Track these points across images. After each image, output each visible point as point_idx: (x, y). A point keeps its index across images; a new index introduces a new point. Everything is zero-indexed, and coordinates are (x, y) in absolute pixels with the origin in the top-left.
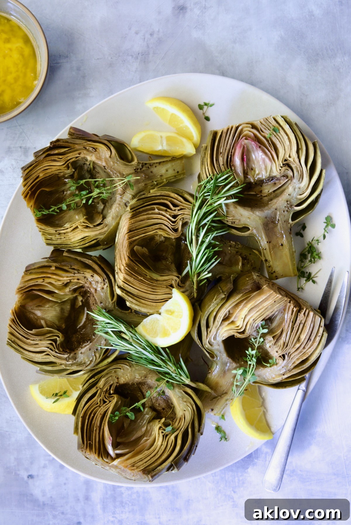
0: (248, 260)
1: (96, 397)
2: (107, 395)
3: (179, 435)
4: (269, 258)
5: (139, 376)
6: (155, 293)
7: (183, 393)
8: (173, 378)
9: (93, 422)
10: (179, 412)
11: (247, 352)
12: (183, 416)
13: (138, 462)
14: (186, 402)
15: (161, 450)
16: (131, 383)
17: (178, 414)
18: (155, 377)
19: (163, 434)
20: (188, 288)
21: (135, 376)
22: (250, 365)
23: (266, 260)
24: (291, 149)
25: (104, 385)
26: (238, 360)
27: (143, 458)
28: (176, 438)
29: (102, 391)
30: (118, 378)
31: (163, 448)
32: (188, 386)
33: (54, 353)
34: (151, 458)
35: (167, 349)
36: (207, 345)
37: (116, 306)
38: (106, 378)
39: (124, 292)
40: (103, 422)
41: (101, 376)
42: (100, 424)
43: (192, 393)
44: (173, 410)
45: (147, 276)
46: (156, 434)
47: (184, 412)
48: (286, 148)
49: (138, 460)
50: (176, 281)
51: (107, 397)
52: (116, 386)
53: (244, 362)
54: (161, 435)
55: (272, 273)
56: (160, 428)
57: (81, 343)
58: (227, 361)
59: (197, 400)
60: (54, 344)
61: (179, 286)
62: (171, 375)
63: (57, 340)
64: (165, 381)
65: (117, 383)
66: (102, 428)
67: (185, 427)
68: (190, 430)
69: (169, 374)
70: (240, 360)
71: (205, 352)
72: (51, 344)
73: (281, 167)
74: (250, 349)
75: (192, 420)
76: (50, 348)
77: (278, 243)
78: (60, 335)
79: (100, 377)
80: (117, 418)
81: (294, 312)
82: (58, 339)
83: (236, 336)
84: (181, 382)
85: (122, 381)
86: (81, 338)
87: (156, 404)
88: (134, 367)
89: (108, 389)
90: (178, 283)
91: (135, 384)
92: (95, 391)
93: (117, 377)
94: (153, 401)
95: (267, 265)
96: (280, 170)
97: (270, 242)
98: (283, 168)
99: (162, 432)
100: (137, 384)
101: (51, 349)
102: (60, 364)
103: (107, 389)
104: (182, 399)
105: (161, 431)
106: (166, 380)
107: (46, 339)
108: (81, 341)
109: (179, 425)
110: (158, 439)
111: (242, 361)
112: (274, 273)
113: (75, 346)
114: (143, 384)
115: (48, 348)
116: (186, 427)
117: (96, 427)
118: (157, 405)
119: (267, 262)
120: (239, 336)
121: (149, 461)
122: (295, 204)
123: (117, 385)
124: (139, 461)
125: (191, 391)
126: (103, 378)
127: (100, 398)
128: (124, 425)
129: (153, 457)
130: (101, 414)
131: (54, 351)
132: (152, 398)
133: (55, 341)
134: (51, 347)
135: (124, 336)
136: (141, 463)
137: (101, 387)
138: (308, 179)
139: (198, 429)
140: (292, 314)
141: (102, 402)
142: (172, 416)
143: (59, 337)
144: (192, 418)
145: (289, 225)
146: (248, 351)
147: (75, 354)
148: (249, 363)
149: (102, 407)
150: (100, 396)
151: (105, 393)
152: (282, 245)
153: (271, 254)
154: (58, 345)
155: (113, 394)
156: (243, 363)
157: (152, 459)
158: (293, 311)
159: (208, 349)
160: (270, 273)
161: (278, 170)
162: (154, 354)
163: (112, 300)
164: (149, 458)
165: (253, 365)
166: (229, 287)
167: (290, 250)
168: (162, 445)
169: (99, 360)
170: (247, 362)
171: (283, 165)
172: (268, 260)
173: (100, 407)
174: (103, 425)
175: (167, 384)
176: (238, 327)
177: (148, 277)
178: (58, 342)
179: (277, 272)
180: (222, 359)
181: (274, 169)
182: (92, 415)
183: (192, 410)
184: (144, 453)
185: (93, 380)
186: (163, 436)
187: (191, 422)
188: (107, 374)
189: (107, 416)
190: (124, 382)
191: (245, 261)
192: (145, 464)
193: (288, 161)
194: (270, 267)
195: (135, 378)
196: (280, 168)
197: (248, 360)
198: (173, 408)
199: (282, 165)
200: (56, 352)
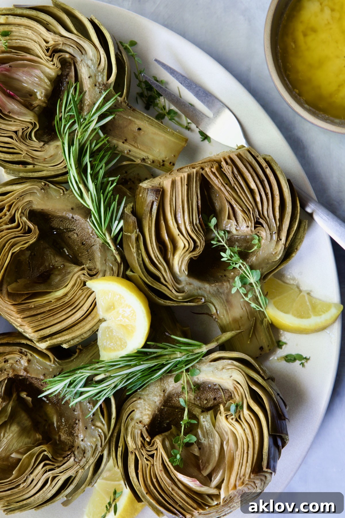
0: (130, 179)
1: (140, 462)
2: (148, 447)
3: (249, 403)
4: (144, 155)
5: (157, 396)
6: (78, 308)
7: (212, 363)
8: (187, 361)
9: (163, 485)
10: (228, 384)
11: (222, 260)
12: (235, 383)
13: (240, 470)
14: (223, 368)
15: (248, 434)
16: (158, 411)
17: (230, 388)
18: (171, 380)
19: (234, 420)
20: (104, 268)
21: (153, 401)
22: (240, 267)
23: (143, 160)
24: (40, 34)
25: (135, 443)
26: (225, 276)
27: (241, 461)
28: (249, 408)
29: (140, 449)
30: (140, 422)
31: (248, 431)
32: (209, 352)
33: (57, 470)
34: (247, 453)
35: (148, 343)
36: (179, 296)
37: (60, 361)
38: (129, 435)
39: (48, 339)
40: (172, 474)
41: (123, 438)
42: (170, 480)
43: (220, 353)
44: (222, 389)
45: (51, 302)
46: (229, 428)
47: (232, 378)
48: (35, 38)
49: (238, 469)
50: (84, 274)
51: (149, 448)
52: (147, 430)
53: (232, 272)
54: (234, 422)
55: (163, 165)
56: (227, 418)
57: (73, 432)
58: (215, 289)
59: (231, 354)
60: (47, 462)
61: (92, 276)
62: (182, 360)
63: (47, 456)
64: (184, 373)
65: (145, 426)
66: (176, 480)
67: (247, 391)
68: (254, 387)
69: (179, 362)
70: (227, 274)
71: (186, 304)
72: (45, 465)
73: (52, 61)
74: (222, 254)
75: (246, 378)
76: (48, 469)
77: (134, 132)
78: (44, 447)
79: (123, 440)
80: (178, 456)
81: (216, 173)
82: (46, 453)
83: (195, 257)
84: (200, 356)
85: (147, 420)
86: (69, 428)
87: (203, 402)
88: (143, 395)
89: (143, 442)
90: (88, 274)
91: (162, 408)
92: (134, 457)
93: (138, 422)
94: (198, 403)
95: (149, 162)
96: (54, 65)
97: (126, 140)
98: (54, 59)
99: (232, 419)
100: (164, 406)
101: (50, 470)
102: (75, 473)
103: (141, 442)
104: (217, 369)
105: (230, 420)
106: (184, 371)
107: (35, 467)
108: (71, 430)
109: (240, 395)
110: (236, 429)
111: (231, 273)
112: (165, 163)
113: (71, 441)
114: (170, 399)
115: (46, 472)
116: (248, 389)
117: (169, 487)
118: (205, 402)
119: (146, 160)
120: (197, 253)
121: (249, 457)
122: (105, 78)
123: (146, 428)
124: (240, 468)
125: (218, 354)
126: (127, 437)
127: (144, 457)
128: (195, 455)
129: (248, 450)
130: (161, 471)
131: (55, 467)
132: (193, 402)
133: (45, 458)
134: (48, 467)
135: (98, 378)
136: (243, 467)
137: (134, 448)
138: (88, 42)
139: (260, 378)
140: (217, 178)
141: (150, 459)
142: (228, 396)
143: (45, 451)
144: (245, 375)
145: (123, 104)
146: (223, 257)
147: (78, 447)
148: (237, 266)
149: (155, 463)
150: (143, 455)
151: (145, 448)
152: (139, 129)
153: (140, 149)
154: (53, 458)
155: (151, 440)
156: (232, 274)
157: (249, 452)
158: (214, 174)
159: (185, 299)
160: (162, 167)
161: (52, 67)
162: (143, 361)
163: (50, 361)
164: (245, 455)
165: (243, 265)
166: (132, 222)
167: (152, 126)
168: (244, 430)
169: (106, 426)
170: (234, 268)
171: (50, 57)
172: (144, 157)
173: (153, 465)
174: (173, 477)
175: (189, 373)
176: (185, 247)
177: (53, 301)
178: (50, 456)
179: (166, 158)
180: (210, 292)
181: (48, 70)
182: (154, 480)
183: (237, 368)
184: (237, 456)
185: (120, 450)
186: (237, 420)
187: (247, 379)
188: (126, 429)
189: (168, 465)
190: (149, 418)
191: (129, 183)
192: (248, 465)
193: (51, 48)
194: (153, 162)
195: (156, 402)
196: (52, 63)
197: (234, 266)
198: (220, 388)
199: (50, 59)
200: (59, 467)
